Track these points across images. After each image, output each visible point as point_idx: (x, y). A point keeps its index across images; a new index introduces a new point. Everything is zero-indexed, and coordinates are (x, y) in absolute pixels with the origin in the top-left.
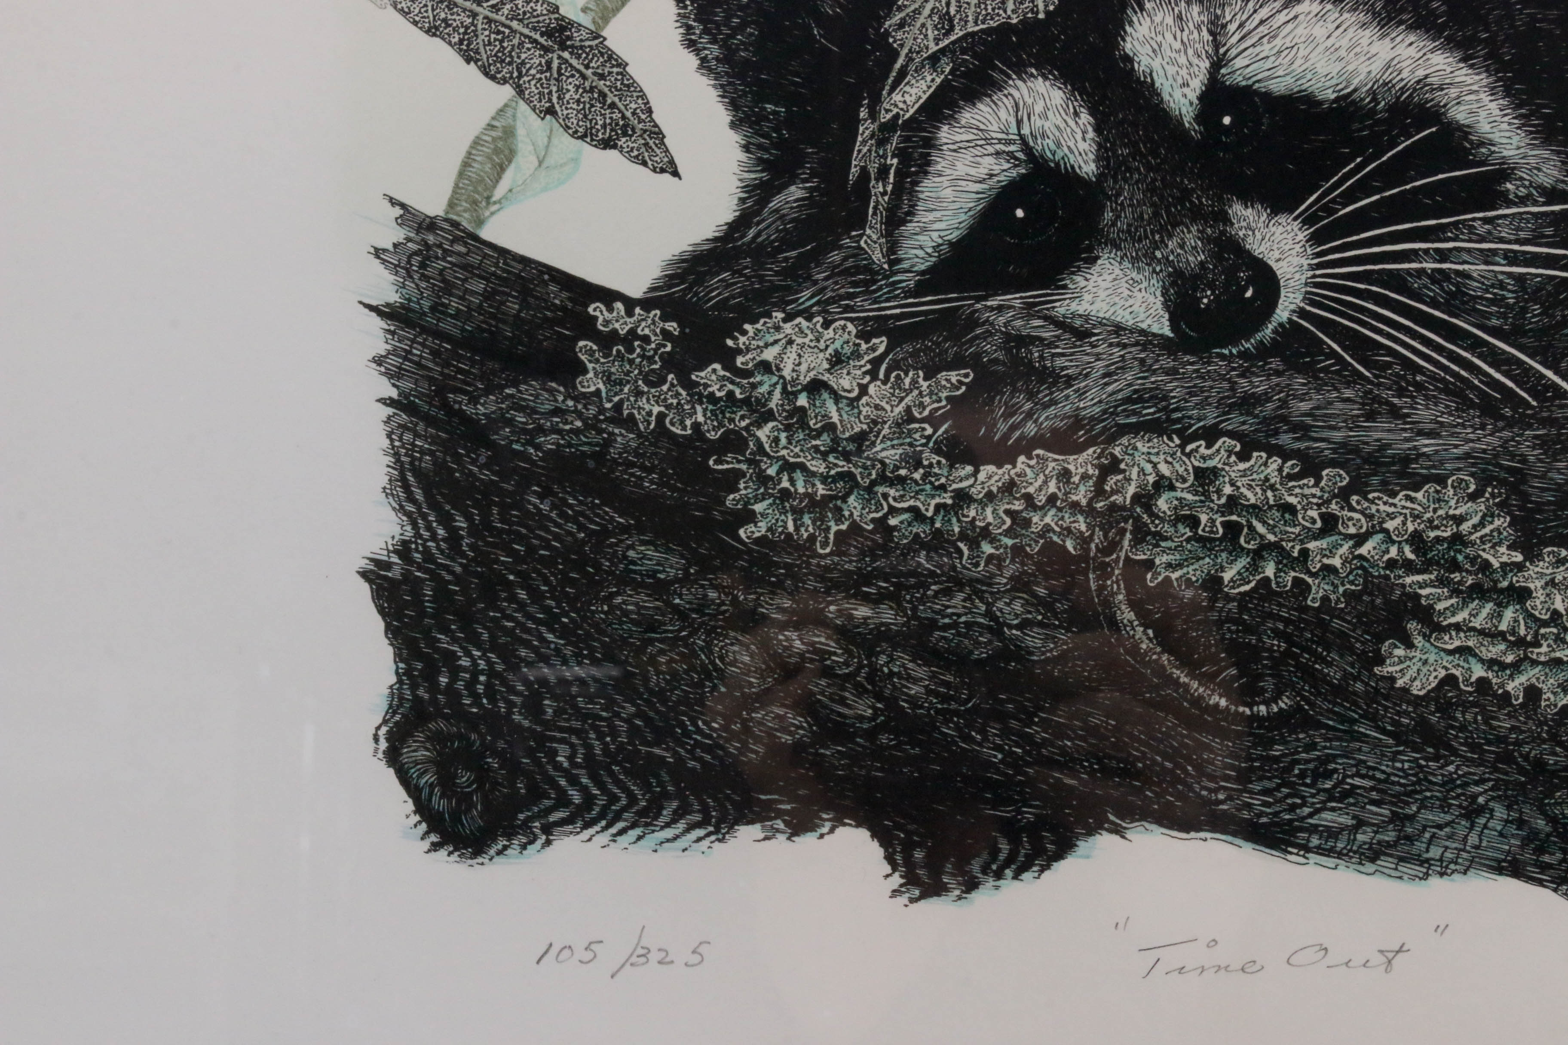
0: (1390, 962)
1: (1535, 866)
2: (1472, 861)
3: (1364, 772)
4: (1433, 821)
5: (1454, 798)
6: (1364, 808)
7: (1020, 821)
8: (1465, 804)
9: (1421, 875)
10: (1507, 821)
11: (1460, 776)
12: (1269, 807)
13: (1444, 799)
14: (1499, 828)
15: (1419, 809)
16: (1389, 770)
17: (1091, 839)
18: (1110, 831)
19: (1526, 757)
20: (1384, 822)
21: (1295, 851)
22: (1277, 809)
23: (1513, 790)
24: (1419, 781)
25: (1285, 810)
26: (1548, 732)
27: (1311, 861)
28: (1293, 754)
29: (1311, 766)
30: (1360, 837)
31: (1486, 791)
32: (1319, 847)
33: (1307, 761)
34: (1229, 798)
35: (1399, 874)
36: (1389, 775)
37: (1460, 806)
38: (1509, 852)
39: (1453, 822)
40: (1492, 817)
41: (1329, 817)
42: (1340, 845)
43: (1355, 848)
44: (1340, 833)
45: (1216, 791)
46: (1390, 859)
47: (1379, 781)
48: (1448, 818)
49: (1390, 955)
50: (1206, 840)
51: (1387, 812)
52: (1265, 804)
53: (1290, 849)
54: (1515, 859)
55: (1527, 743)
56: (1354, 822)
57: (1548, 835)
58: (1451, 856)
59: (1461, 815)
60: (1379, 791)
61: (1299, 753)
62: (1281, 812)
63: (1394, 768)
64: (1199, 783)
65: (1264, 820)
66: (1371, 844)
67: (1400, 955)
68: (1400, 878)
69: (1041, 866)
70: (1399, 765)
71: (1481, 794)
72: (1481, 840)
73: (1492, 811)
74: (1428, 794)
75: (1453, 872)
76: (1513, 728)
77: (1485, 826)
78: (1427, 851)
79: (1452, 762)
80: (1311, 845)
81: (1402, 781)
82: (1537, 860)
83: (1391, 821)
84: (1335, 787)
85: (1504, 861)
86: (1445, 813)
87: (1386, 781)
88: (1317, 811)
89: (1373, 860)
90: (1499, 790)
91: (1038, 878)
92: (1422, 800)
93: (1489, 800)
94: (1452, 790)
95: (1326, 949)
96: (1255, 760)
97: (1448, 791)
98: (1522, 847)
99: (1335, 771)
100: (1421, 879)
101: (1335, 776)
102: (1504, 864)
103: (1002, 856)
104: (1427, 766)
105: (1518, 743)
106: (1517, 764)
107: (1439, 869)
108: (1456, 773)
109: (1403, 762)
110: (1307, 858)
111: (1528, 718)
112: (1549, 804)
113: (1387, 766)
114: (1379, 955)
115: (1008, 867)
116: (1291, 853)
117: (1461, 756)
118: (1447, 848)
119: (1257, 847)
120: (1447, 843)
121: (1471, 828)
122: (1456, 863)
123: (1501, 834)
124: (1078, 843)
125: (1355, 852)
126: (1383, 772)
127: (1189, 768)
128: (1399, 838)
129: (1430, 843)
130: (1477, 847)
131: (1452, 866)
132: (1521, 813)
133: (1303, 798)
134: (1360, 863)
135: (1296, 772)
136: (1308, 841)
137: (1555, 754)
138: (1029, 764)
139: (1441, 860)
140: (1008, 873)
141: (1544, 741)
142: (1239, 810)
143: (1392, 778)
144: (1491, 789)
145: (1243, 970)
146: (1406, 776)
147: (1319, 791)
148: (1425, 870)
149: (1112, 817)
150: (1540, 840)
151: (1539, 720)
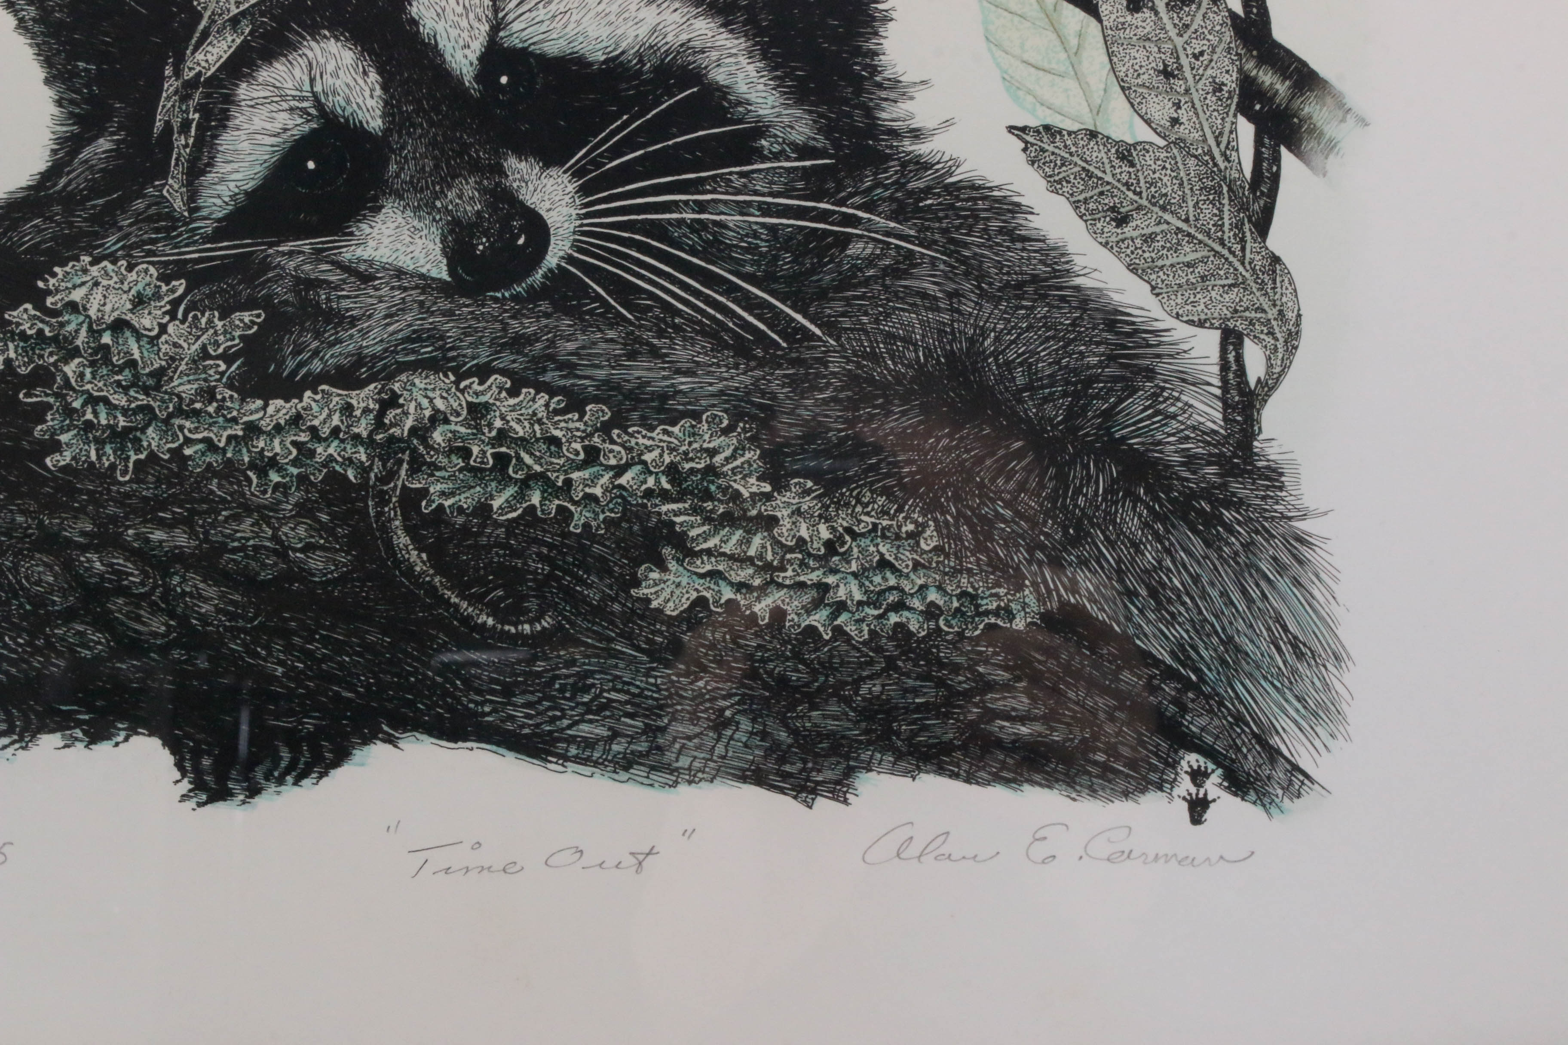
0: (640, 863)
1: (777, 774)
2: (718, 770)
3: (620, 686)
4: (683, 733)
5: (702, 712)
6: (619, 720)
7: (301, 731)
8: (713, 717)
9: (671, 783)
10: (752, 733)
11: (709, 691)
12: (531, 719)
13: (695, 712)
14: (744, 739)
15: (670, 721)
16: (643, 685)
17: (366, 749)
18: (384, 741)
19: (770, 673)
20: (637, 733)
21: (554, 760)
22: (539, 721)
23: (757, 704)
24: (670, 697)
25: (546, 722)
26: (791, 651)
27: (569, 770)
28: (553, 670)
29: (571, 681)
30: (615, 747)
31: (732, 705)
32: (576, 756)
33: (567, 677)
34: (494, 711)
35: (650, 782)
36: (643, 690)
37: (708, 719)
38: (753, 762)
39: (701, 733)
40: (737, 729)
41: (587, 729)
42: (596, 755)
43: (610, 758)
44: (596, 743)
45: (483, 704)
46: (642, 768)
47: (634, 695)
48: (697, 730)
49: (641, 857)
50: (472, 749)
51: (640, 724)
52: (528, 716)
53: (550, 758)
54: (758, 769)
55: (772, 661)
56: (610, 733)
57: (790, 746)
58: (698, 765)
59: (709, 727)
60: (633, 704)
61: (560, 669)
62: (541, 724)
63: (647, 683)
64: (466, 696)
65: (526, 731)
66: (625, 753)
67: (650, 857)
68: (651, 785)
69: (320, 773)
70: (652, 680)
71: (728, 708)
72: (727, 751)
73: (738, 723)
74: (679, 707)
75: (701, 780)
76: (759, 647)
77: (731, 738)
78: (677, 760)
79: (702, 678)
80: (569, 754)
81: (655, 695)
82: (778, 770)
83: (644, 732)
84: (592, 701)
85: (748, 770)
86: (695, 725)
87: (639, 695)
88: (576, 723)
89: (626, 769)
90: (745, 704)
91: (317, 784)
92: (673, 714)
93: (735, 714)
94: (701, 703)
95: (581, 851)
96: (519, 675)
97: (697, 705)
98: (765, 757)
99: (593, 685)
100: (670, 786)
101: (593, 690)
102: (748, 773)
103: (283, 764)
104: (678, 682)
105: (763, 661)
106: (762, 679)
107: (687, 777)
108: (705, 688)
109: (656, 677)
110: (565, 767)
111: (773, 637)
112: (791, 718)
113: (641, 681)
114: (631, 857)
115: (289, 774)
116: (551, 762)
117: (710, 672)
118: (695, 758)
119: (520, 756)
120: (696, 754)
121: (718, 740)
122: (703, 772)
123: (746, 745)
124: (354, 752)
125: (610, 761)
126: (638, 687)
127: (458, 682)
128: (651, 749)
129: (679, 753)
130: (724, 757)
131: (700, 775)
132: (765, 725)
133: (562, 710)
134: (615, 772)
135: (557, 686)
136: (567, 751)
137: (797, 671)
138: (310, 679)
139: (689, 769)
140: (289, 779)
141: (787, 659)
142: (502, 721)
143: (646, 693)
144: (738, 703)
145: (504, 870)
146: (659, 691)
147: (578, 704)
148: (674, 778)
149: (385, 728)
150: (782, 751)
151: (783, 639)
